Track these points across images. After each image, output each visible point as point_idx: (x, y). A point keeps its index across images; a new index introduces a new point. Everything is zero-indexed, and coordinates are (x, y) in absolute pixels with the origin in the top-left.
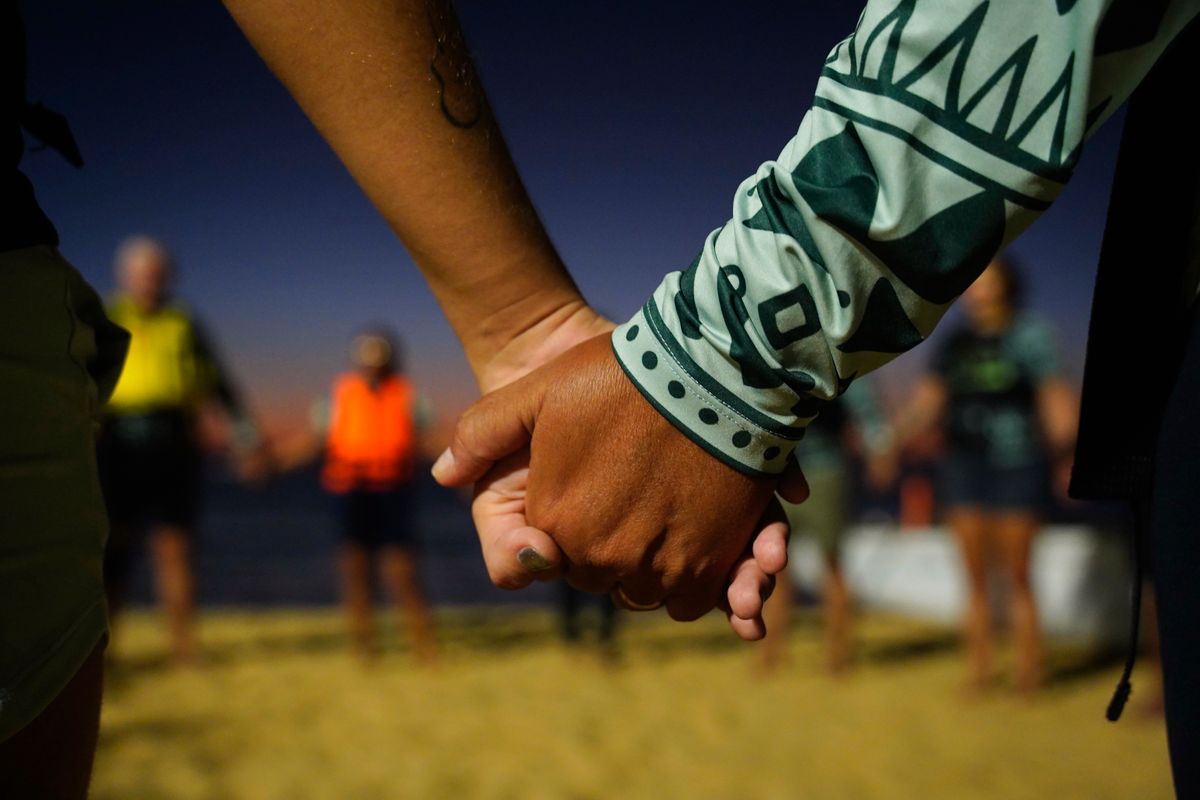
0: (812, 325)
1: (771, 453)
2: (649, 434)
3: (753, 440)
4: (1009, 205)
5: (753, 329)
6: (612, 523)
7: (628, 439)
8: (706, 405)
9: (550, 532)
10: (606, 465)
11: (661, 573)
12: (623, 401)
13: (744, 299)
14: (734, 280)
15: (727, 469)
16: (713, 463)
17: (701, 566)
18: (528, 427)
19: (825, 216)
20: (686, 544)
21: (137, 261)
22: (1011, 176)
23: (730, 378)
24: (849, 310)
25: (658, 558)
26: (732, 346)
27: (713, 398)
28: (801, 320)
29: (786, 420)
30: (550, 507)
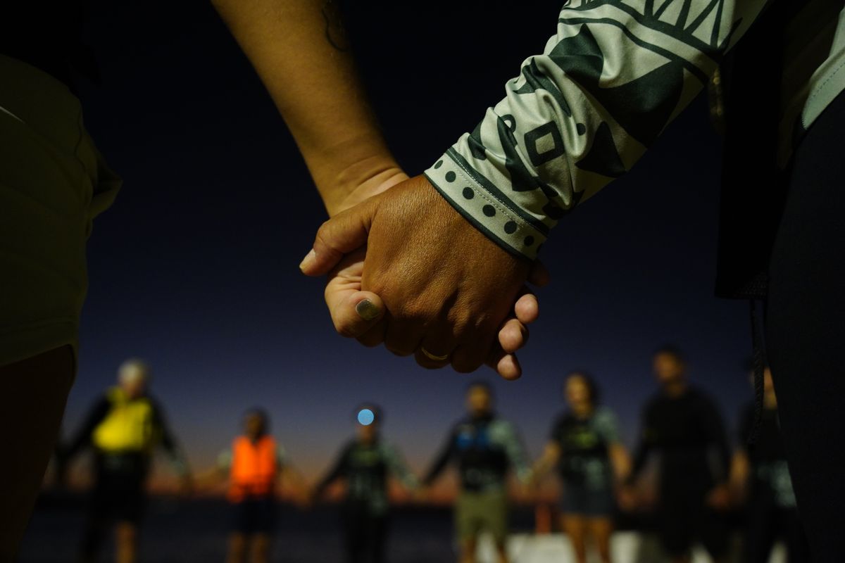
0: (560, 149)
1: (528, 241)
2: (449, 225)
3: (518, 229)
4: (685, 71)
5: (521, 150)
6: (421, 284)
7: (435, 228)
8: (488, 203)
9: (379, 293)
10: (419, 245)
11: (453, 323)
12: (433, 203)
13: (515, 133)
14: (508, 123)
15: (500, 249)
16: (490, 245)
17: (480, 320)
18: (367, 228)
19: (571, 74)
20: (470, 302)
21: (131, 374)
22: (687, 52)
23: (504, 185)
24: (584, 137)
25: (452, 312)
26: (507, 160)
27: (492, 197)
28: (552, 145)
29: (539, 217)
30: (379, 277)
